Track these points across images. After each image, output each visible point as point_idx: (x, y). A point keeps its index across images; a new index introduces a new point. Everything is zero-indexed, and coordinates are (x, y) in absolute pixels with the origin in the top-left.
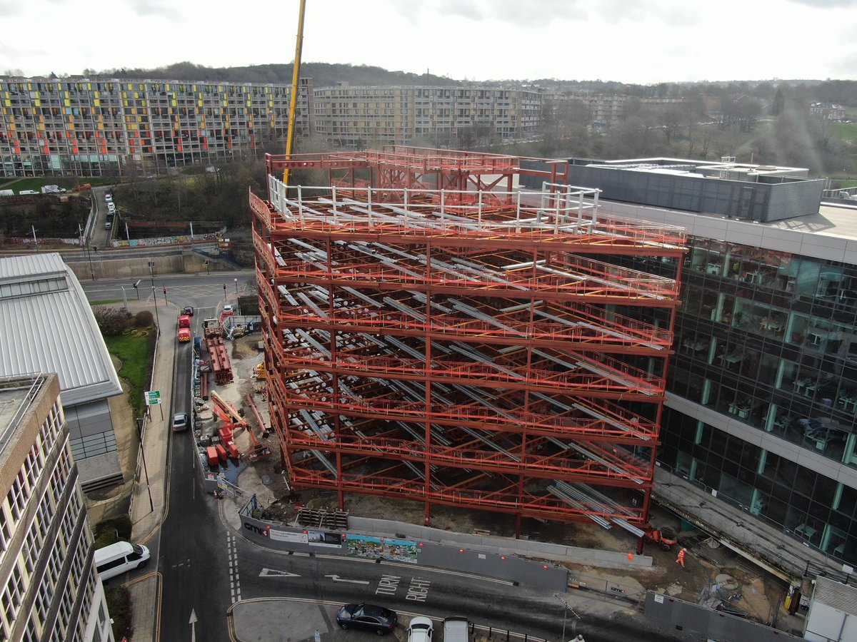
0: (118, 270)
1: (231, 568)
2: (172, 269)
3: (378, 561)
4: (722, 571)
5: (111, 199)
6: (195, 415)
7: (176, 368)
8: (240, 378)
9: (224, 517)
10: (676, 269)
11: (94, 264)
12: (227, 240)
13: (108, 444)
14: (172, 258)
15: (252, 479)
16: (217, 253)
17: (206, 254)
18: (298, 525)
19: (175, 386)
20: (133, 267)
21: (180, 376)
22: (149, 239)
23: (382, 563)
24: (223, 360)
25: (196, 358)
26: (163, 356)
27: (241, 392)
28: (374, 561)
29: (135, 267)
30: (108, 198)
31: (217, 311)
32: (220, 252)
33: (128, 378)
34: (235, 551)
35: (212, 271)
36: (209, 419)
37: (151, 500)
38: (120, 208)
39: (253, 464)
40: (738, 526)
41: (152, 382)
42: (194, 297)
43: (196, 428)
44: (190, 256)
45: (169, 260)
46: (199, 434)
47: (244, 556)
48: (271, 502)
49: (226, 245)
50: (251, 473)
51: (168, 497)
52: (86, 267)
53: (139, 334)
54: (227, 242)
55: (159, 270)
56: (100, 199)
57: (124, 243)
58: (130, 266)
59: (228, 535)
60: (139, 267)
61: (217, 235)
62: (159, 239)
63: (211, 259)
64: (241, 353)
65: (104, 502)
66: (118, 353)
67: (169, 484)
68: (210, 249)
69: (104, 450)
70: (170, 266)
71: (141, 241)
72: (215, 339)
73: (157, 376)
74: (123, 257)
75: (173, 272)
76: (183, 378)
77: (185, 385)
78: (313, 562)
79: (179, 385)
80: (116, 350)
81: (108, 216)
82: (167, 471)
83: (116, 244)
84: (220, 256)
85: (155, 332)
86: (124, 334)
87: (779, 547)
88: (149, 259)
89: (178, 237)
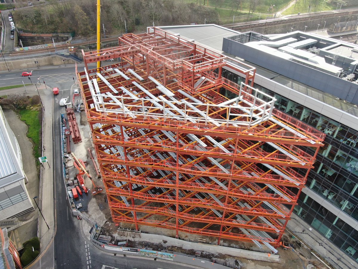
0: (21, 65)
1: (88, 265)
2: (47, 63)
3: (155, 259)
4: (310, 263)
5: (11, 20)
6: (65, 165)
7: (54, 132)
8: (85, 138)
9: (83, 231)
10: (315, 152)
11: (8, 63)
12: (73, 47)
13: (23, 197)
14: (46, 58)
15: (95, 206)
16: (68, 54)
17: (63, 55)
18: (118, 236)
19: (54, 144)
20: (27, 64)
21: (56, 137)
22: (34, 46)
23: (157, 260)
24: (76, 131)
25: (63, 127)
26: (47, 124)
27: (86, 148)
28: (153, 259)
29: (29, 63)
30: (10, 19)
31: (71, 92)
32: (70, 54)
33: (31, 138)
34: (89, 254)
35: (67, 64)
36: (72, 166)
37: (47, 225)
38: (17, 25)
39: (95, 196)
40: (320, 245)
41: (43, 142)
42: (59, 82)
43: (66, 174)
44: (55, 57)
45: (45, 59)
46: (68, 178)
47: (94, 257)
48: (104, 222)
49: (72, 50)
50: (94, 203)
51: (56, 219)
52: (4, 64)
53: (34, 109)
54: (72, 49)
55: (41, 64)
56: (6, 19)
57: (21, 49)
58: (26, 63)
59: (86, 243)
60: (31, 63)
61: (67, 43)
62: (39, 46)
63: (66, 58)
64: (85, 122)
65: (26, 222)
66: (25, 121)
67: (56, 210)
68: (64, 52)
69: (22, 200)
70: (46, 62)
71: (30, 48)
72: (71, 116)
73: (45, 138)
74: (22, 59)
75: (48, 65)
76: (57, 138)
77: (59, 144)
78: (125, 260)
79: (56, 144)
80: (25, 119)
81: (12, 31)
82: (54, 201)
83: (17, 49)
84: (70, 56)
85: (42, 109)
86: (27, 109)
87: (338, 259)
88: (35, 59)
89: (48, 44)
